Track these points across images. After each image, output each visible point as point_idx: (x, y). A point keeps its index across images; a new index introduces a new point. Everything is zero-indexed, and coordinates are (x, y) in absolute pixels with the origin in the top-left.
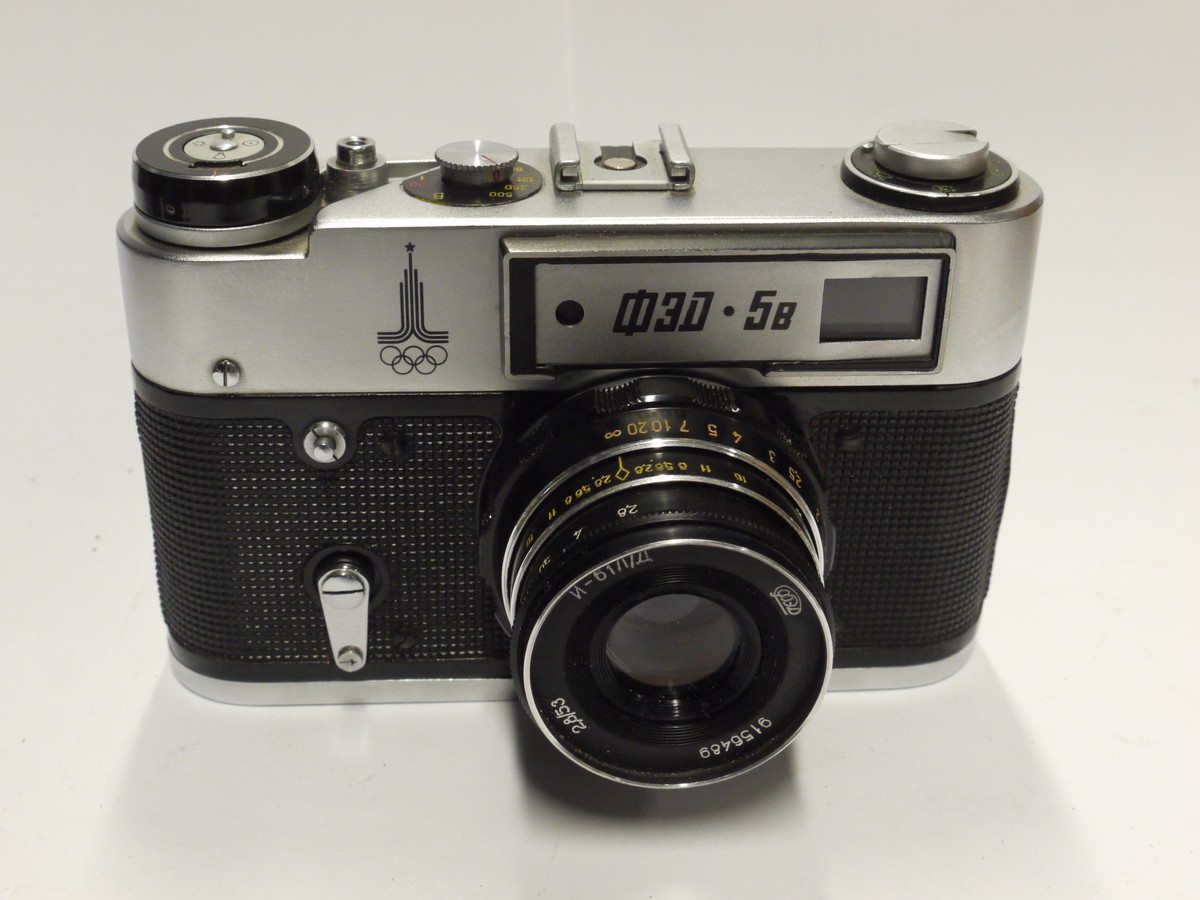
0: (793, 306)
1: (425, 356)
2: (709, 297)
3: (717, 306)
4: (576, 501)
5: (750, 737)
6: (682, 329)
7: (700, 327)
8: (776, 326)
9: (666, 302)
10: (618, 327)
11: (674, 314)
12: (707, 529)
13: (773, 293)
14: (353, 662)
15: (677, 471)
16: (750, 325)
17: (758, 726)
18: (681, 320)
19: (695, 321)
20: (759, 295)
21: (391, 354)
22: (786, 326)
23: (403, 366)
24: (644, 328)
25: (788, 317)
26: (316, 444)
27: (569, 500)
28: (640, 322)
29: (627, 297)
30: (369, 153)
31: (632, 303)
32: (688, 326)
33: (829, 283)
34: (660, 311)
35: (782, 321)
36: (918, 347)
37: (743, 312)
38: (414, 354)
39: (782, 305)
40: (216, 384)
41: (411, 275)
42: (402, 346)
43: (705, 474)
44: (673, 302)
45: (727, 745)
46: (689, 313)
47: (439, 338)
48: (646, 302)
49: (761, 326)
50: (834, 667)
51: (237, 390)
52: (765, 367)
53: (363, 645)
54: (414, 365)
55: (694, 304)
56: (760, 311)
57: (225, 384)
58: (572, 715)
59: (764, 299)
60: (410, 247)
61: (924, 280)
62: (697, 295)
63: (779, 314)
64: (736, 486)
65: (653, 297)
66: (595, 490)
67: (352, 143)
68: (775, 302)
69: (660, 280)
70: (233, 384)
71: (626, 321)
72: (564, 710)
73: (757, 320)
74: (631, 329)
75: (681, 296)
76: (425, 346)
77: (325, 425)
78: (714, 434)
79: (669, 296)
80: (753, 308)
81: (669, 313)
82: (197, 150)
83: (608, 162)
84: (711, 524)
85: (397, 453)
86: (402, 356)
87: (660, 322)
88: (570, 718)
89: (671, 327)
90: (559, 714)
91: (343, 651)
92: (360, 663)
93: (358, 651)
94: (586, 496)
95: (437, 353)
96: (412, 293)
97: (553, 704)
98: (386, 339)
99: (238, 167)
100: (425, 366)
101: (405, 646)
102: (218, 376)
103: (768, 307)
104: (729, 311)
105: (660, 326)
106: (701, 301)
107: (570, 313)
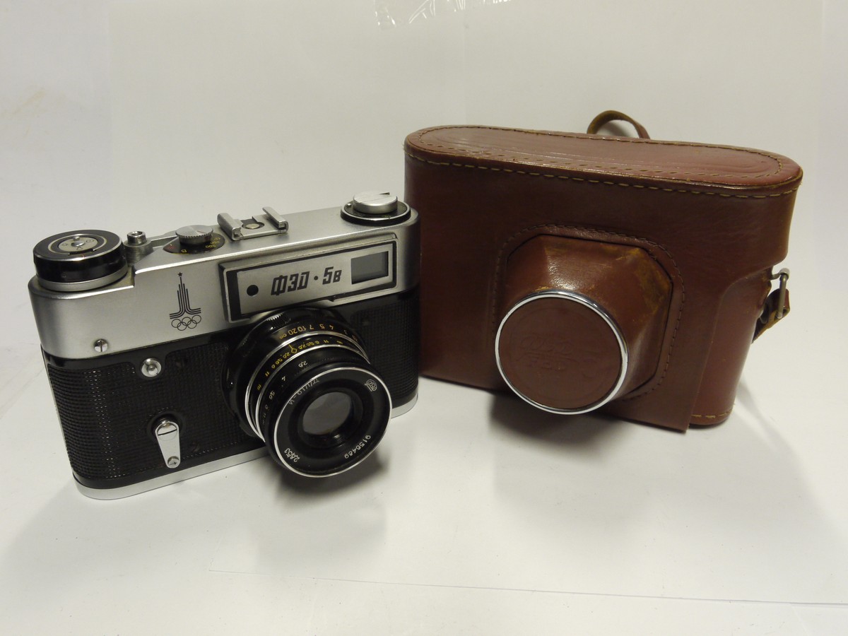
0: (340, 272)
1: (192, 320)
2: (307, 273)
3: (311, 277)
4: (277, 366)
5: (363, 445)
6: (299, 289)
7: (305, 287)
8: (335, 281)
9: (291, 279)
10: (273, 293)
11: (295, 283)
12: (339, 364)
13: (332, 268)
14: (175, 463)
15: (316, 345)
16: (325, 282)
17: (366, 439)
18: (298, 285)
19: (303, 285)
20: (327, 269)
21: (176, 322)
22: (338, 280)
23: (182, 327)
24: (283, 291)
25: (339, 276)
26: (148, 369)
27: (273, 366)
28: (281, 289)
29: (275, 279)
30: (143, 238)
31: (277, 281)
32: (301, 287)
33: (352, 260)
34: (289, 283)
35: (337, 278)
36: (388, 279)
37: (321, 278)
38: (186, 321)
39: (336, 272)
40: (98, 351)
41: (182, 286)
42: (181, 318)
43: (327, 344)
44: (294, 278)
45: (355, 450)
46: (300, 282)
47: (197, 311)
48: (283, 280)
49: (329, 282)
50: (393, 408)
51: (107, 353)
52: (332, 298)
53: (178, 455)
54: (187, 325)
55: (302, 278)
56: (328, 276)
57: (102, 351)
58: (294, 454)
59: (329, 271)
60: (180, 274)
61: (388, 252)
62: (303, 274)
63: (336, 276)
64: (339, 346)
65: (286, 278)
66: (284, 360)
67: (134, 235)
68: (333, 271)
69: (287, 270)
70: (105, 350)
71: (276, 290)
72: (290, 453)
73: (327, 280)
74: (279, 292)
75: (297, 275)
76: (191, 316)
77: (148, 360)
78: (323, 327)
79: (292, 276)
80: (325, 275)
81: (293, 283)
82: (66, 247)
83: (247, 226)
84: (339, 362)
85: (183, 365)
86: (182, 322)
87: (289, 287)
88: (293, 456)
89: (294, 289)
90: (288, 455)
91: (169, 460)
92: (178, 462)
93: (176, 458)
94: (281, 363)
95: (197, 318)
96: (183, 294)
97: (285, 452)
98: (173, 316)
99: (91, 252)
100: (192, 325)
101: (196, 450)
102: (98, 349)
103: (331, 273)
104: (316, 278)
105: (290, 289)
106: (305, 276)
107: (253, 290)
